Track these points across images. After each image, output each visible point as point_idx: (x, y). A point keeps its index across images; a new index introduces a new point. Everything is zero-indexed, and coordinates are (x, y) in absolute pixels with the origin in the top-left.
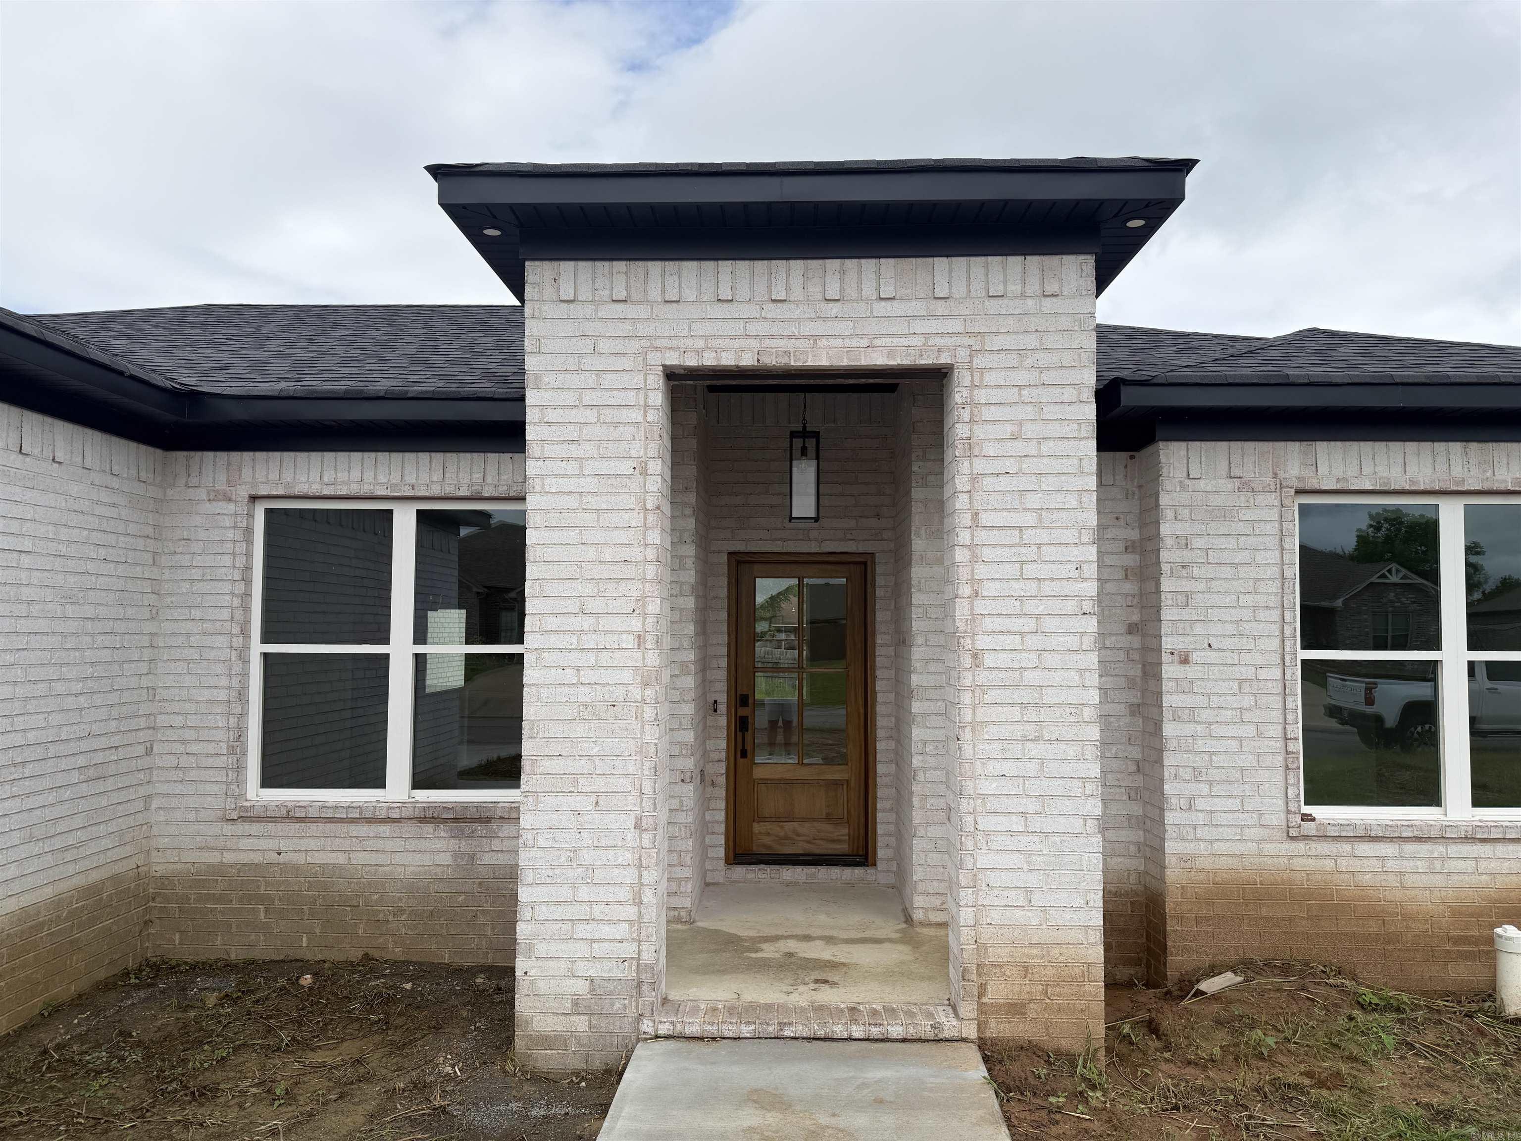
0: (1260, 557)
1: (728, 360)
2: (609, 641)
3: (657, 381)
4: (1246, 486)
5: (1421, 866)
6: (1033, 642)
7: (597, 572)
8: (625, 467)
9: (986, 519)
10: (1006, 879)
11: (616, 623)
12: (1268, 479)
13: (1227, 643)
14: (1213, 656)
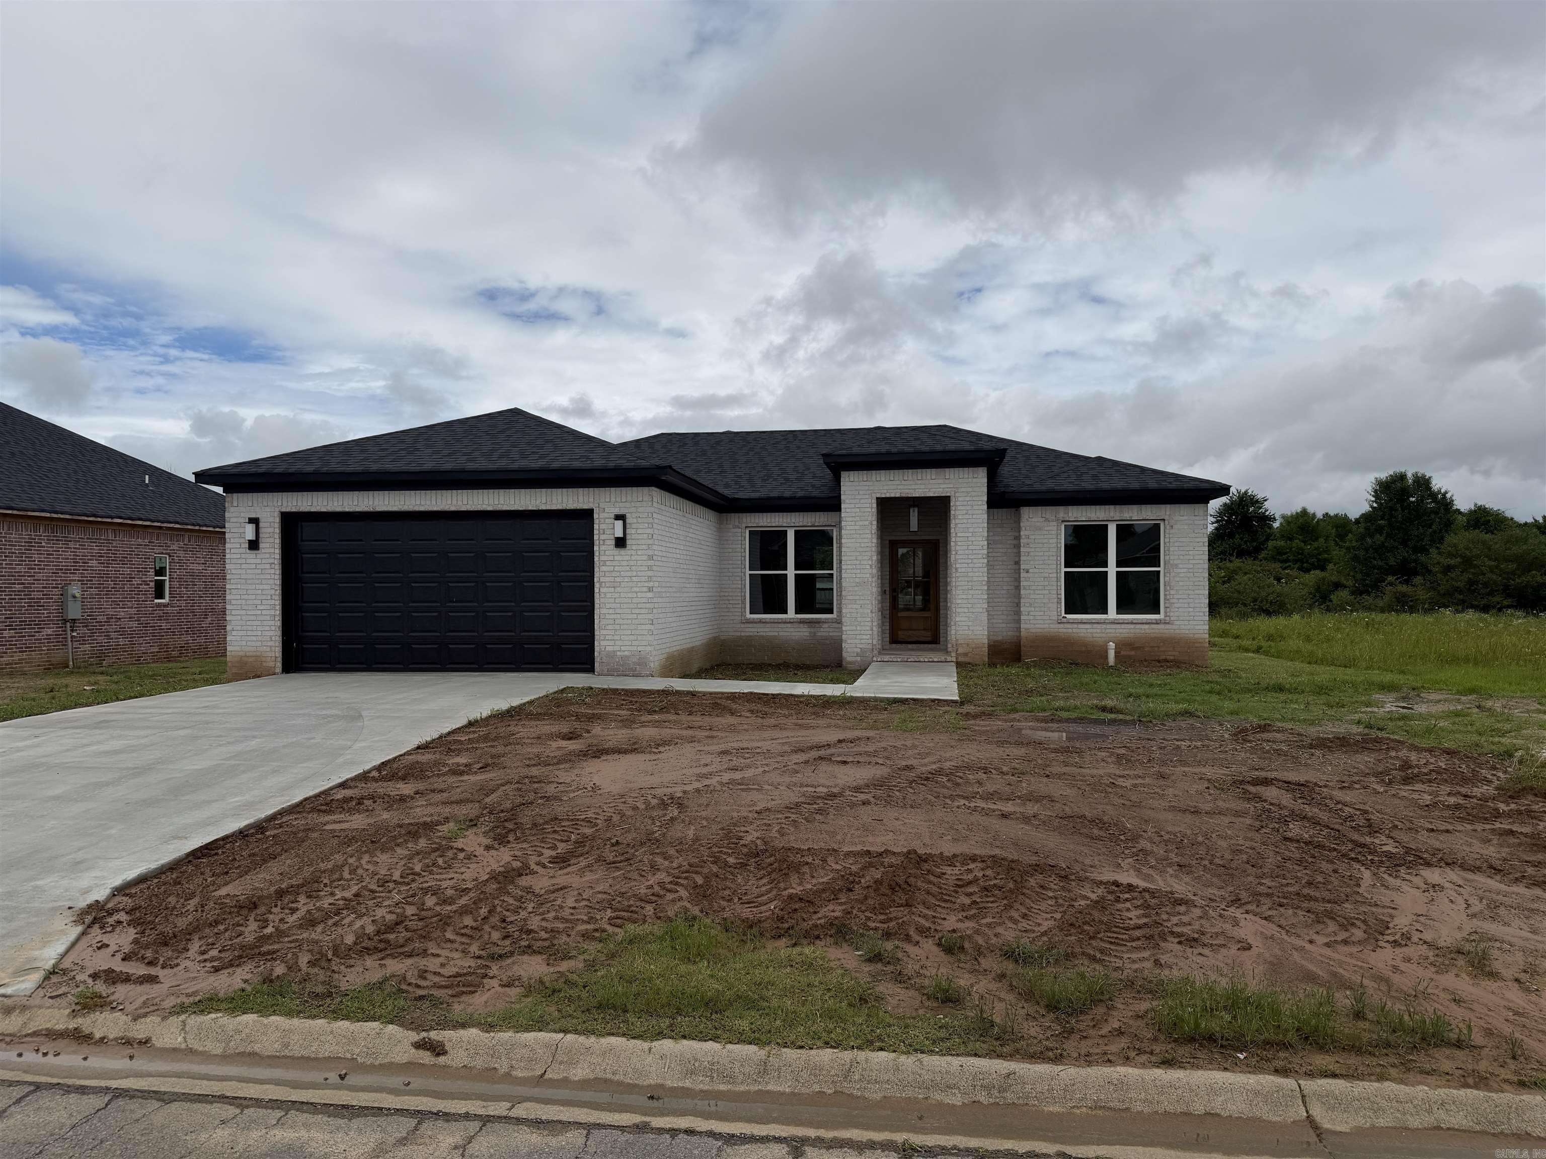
0: (1051, 541)
1: (893, 495)
2: (863, 567)
3: (874, 501)
4: (1047, 520)
5: (1098, 631)
6: (971, 565)
7: (861, 550)
8: (867, 523)
9: (959, 535)
10: (964, 623)
11: (865, 563)
12: (1053, 518)
13: (1041, 567)
14: (1036, 570)
